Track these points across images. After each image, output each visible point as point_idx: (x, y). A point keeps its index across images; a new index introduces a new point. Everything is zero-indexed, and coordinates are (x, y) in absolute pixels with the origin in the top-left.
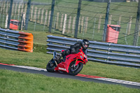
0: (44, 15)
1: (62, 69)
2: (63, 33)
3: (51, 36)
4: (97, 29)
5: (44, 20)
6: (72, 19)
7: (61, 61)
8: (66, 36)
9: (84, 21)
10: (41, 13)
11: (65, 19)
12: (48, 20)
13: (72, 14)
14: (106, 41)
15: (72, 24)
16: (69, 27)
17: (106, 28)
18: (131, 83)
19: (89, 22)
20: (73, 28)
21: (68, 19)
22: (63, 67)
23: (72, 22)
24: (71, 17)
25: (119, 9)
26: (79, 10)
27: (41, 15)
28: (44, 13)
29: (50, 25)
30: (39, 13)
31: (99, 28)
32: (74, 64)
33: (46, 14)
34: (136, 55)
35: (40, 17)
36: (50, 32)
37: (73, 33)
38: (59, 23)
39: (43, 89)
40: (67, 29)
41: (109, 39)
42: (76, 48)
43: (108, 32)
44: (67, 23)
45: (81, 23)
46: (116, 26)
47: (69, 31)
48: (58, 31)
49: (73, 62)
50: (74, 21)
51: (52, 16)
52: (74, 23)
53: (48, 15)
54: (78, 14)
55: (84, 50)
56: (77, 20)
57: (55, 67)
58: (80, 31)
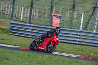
0: (8, 7)
1: (41, 48)
2: (21, 20)
3: (13, 22)
4: (44, 17)
5: (8, 11)
6: (27, 10)
7: (40, 42)
8: (23, 22)
9: (36, 12)
10: (5, 6)
11: (22, 10)
12: (10, 11)
13: (27, 7)
14: (51, 26)
15: (27, 14)
16: (25, 16)
17: (51, 17)
18: (68, 55)
19: (39, 12)
20: (28, 17)
21: (24, 10)
22: (42, 47)
23: (27, 12)
24: (26, 9)
25: (60, 3)
26: (32, 4)
27: (5, 7)
28: (8, 6)
29: (12, 15)
30: (4, 6)
31: (46, 16)
32: (50, 45)
33: (9, 7)
34: (72, 36)
35: (5, 9)
36: (12, 19)
37: (28, 20)
38: (18, 13)
39: (7, 59)
40: (23, 17)
41: (53, 24)
42: (51, 33)
43: (52, 19)
44: (24, 13)
45: (34, 13)
46: (58, 15)
47: (25, 19)
48: (18, 19)
49: (49, 43)
50: (29, 11)
51: (13, 8)
52: (29, 13)
53: (10, 8)
54: (32, 7)
55: (57, 34)
56: (31, 11)
57: (36, 47)
58: (33, 19)
